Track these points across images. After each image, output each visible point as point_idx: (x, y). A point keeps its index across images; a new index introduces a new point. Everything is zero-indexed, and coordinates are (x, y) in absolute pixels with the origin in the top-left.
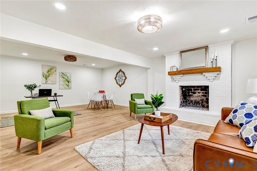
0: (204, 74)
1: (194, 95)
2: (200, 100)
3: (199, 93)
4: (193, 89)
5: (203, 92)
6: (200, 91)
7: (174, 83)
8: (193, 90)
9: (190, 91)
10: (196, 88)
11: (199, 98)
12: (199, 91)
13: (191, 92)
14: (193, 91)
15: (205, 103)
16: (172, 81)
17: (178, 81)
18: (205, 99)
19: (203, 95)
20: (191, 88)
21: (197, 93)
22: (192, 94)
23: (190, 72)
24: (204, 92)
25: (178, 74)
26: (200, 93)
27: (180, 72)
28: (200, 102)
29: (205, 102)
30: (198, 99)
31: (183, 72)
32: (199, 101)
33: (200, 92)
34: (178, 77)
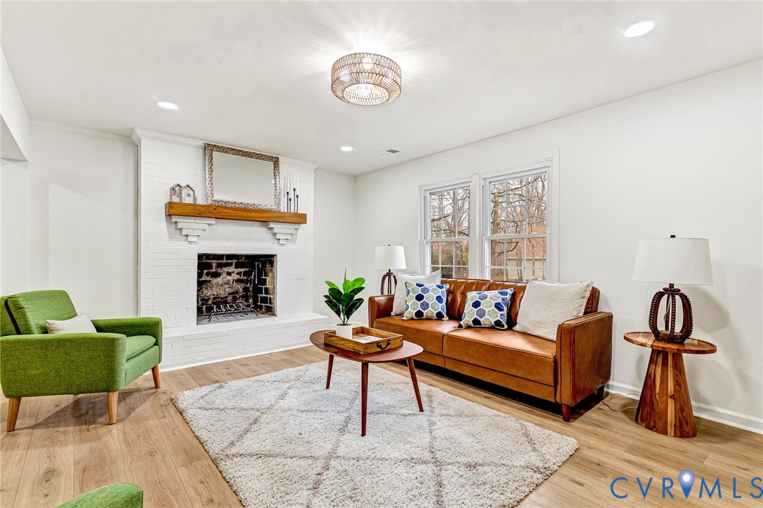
0: (272, 225)
1: (215, 281)
2: (229, 294)
3: (229, 274)
4: (214, 263)
5: (239, 270)
6: (234, 270)
7: (181, 245)
8: (214, 265)
9: (205, 271)
10: (225, 261)
11: (227, 290)
12: (231, 269)
13: (208, 274)
14: (214, 270)
15: (240, 300)
16: (171, 237)
17: (195, 239)
18: (241, 290)
19: (237, 281)
20: (211, 261)
21: (224, 275)
22: (208, 278)
23: (245, 214)
24: (243, 270)
25: (208, 214)
26: (233, 275)
27: (215, 209)
28: (230, 298)
29: (242, 296)
30: (225, 291)
31: (225, 213)
32: (226, 297)
33: (233, 272)
34: (196, 226)
